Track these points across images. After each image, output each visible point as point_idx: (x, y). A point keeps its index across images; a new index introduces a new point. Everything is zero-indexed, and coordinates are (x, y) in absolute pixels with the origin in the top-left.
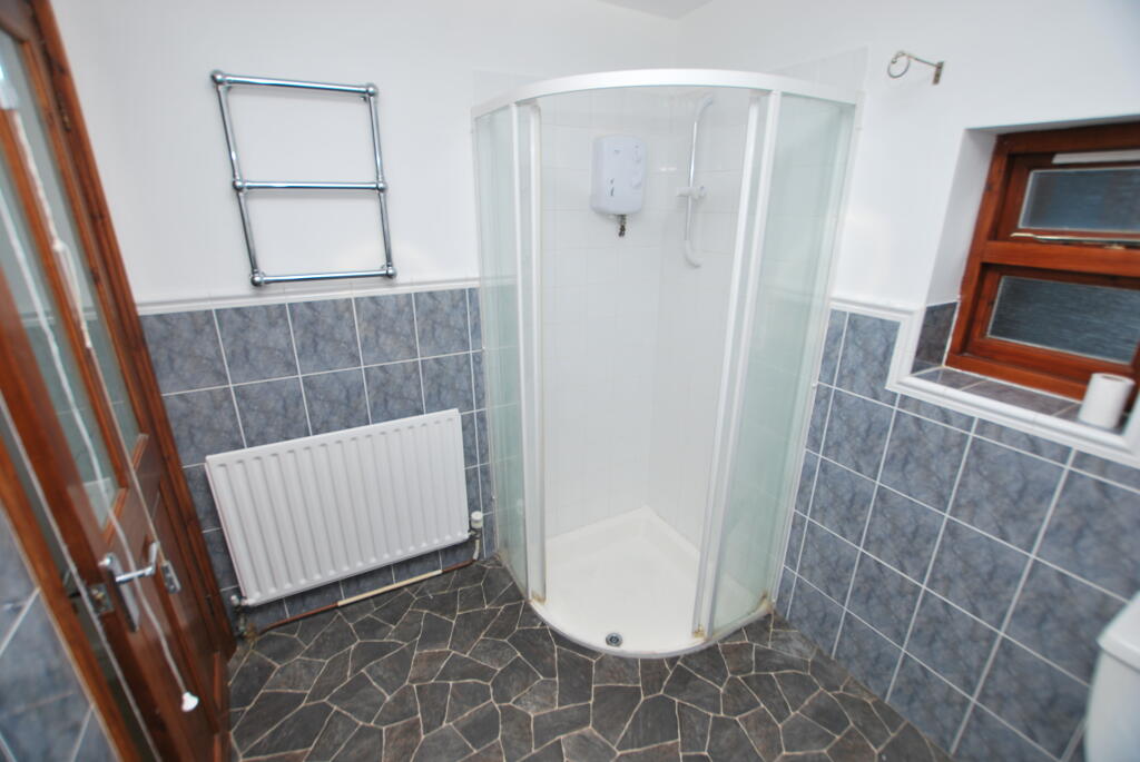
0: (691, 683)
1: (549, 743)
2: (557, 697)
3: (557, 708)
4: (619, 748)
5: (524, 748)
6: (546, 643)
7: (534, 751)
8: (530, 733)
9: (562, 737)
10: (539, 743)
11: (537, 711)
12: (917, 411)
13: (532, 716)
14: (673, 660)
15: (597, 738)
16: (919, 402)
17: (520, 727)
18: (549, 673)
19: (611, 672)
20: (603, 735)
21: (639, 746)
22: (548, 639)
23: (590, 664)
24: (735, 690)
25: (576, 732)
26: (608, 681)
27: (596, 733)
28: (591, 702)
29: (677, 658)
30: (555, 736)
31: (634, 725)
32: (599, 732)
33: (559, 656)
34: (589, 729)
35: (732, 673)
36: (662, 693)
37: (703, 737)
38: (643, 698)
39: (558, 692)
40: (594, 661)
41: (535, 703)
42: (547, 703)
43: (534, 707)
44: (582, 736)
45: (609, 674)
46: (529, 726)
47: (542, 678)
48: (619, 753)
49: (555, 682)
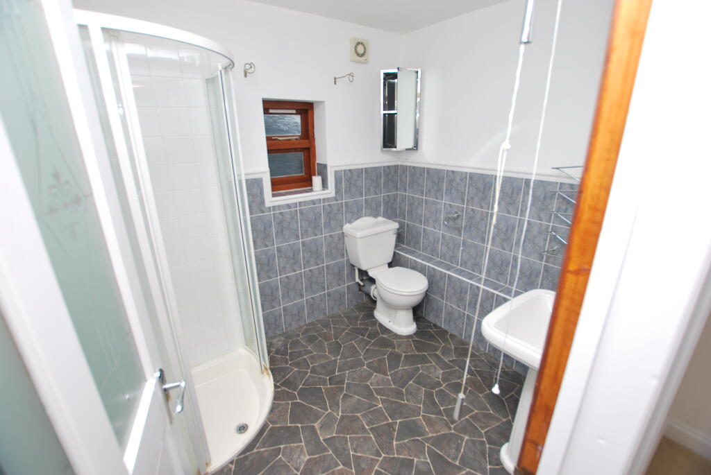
0: (291, 380)
1: (326, 445)
2: (295, 445)
3: (303, 444)
4: (327, 410)
5: (329, 459)
6: (250, 458)
7: (331, 452)
8: (320, 457)
9: (321, 439)
10: (325, 450)
11: (305, 455)
12: (279, 210)
13: (308, 457)
14: (276, 386)
15: (321, 421)
16: (279, 206)
17: (316, 463)
18: (278, 451)
19: (279, 416)
20: (320, 418)
21: (326, 402)
22: (246, 458)
23: (272, 428)
24: (297, 365)
25: (318, 431)
26: (287, 418)
27: (319, 421)
28: (300, 425)
29: (275, 385)
30: (321, 442)
31: (314, 404)
32: (318, 420)
33: (264, 447)
34: (316, 425)
35: (287, 364)
36: (296, 393)
37: (320, 378)
38: (299, 401)
39: (292, 445)
40: (271, 426)
41: (299, 457)
42: (299, 450)
43: (302, 457)
44: (321, 428)
45: (281, 417)
46: (315, 459)
47: (280, 456)
48: (329, 410)
49: (285, 447)
